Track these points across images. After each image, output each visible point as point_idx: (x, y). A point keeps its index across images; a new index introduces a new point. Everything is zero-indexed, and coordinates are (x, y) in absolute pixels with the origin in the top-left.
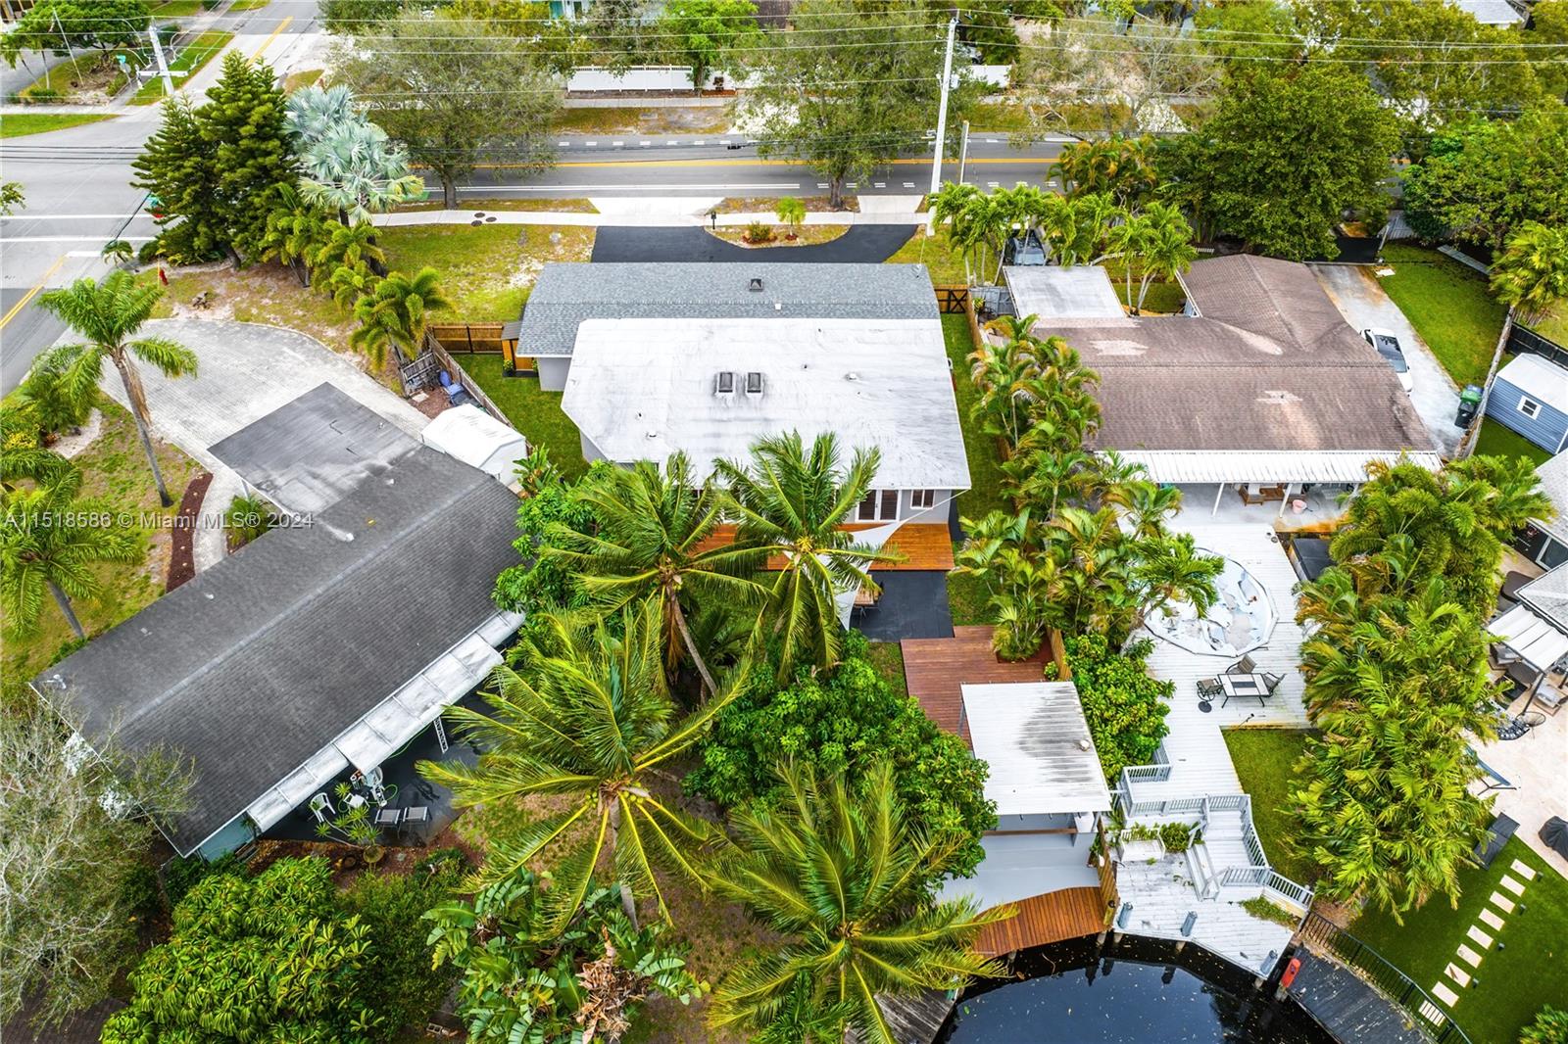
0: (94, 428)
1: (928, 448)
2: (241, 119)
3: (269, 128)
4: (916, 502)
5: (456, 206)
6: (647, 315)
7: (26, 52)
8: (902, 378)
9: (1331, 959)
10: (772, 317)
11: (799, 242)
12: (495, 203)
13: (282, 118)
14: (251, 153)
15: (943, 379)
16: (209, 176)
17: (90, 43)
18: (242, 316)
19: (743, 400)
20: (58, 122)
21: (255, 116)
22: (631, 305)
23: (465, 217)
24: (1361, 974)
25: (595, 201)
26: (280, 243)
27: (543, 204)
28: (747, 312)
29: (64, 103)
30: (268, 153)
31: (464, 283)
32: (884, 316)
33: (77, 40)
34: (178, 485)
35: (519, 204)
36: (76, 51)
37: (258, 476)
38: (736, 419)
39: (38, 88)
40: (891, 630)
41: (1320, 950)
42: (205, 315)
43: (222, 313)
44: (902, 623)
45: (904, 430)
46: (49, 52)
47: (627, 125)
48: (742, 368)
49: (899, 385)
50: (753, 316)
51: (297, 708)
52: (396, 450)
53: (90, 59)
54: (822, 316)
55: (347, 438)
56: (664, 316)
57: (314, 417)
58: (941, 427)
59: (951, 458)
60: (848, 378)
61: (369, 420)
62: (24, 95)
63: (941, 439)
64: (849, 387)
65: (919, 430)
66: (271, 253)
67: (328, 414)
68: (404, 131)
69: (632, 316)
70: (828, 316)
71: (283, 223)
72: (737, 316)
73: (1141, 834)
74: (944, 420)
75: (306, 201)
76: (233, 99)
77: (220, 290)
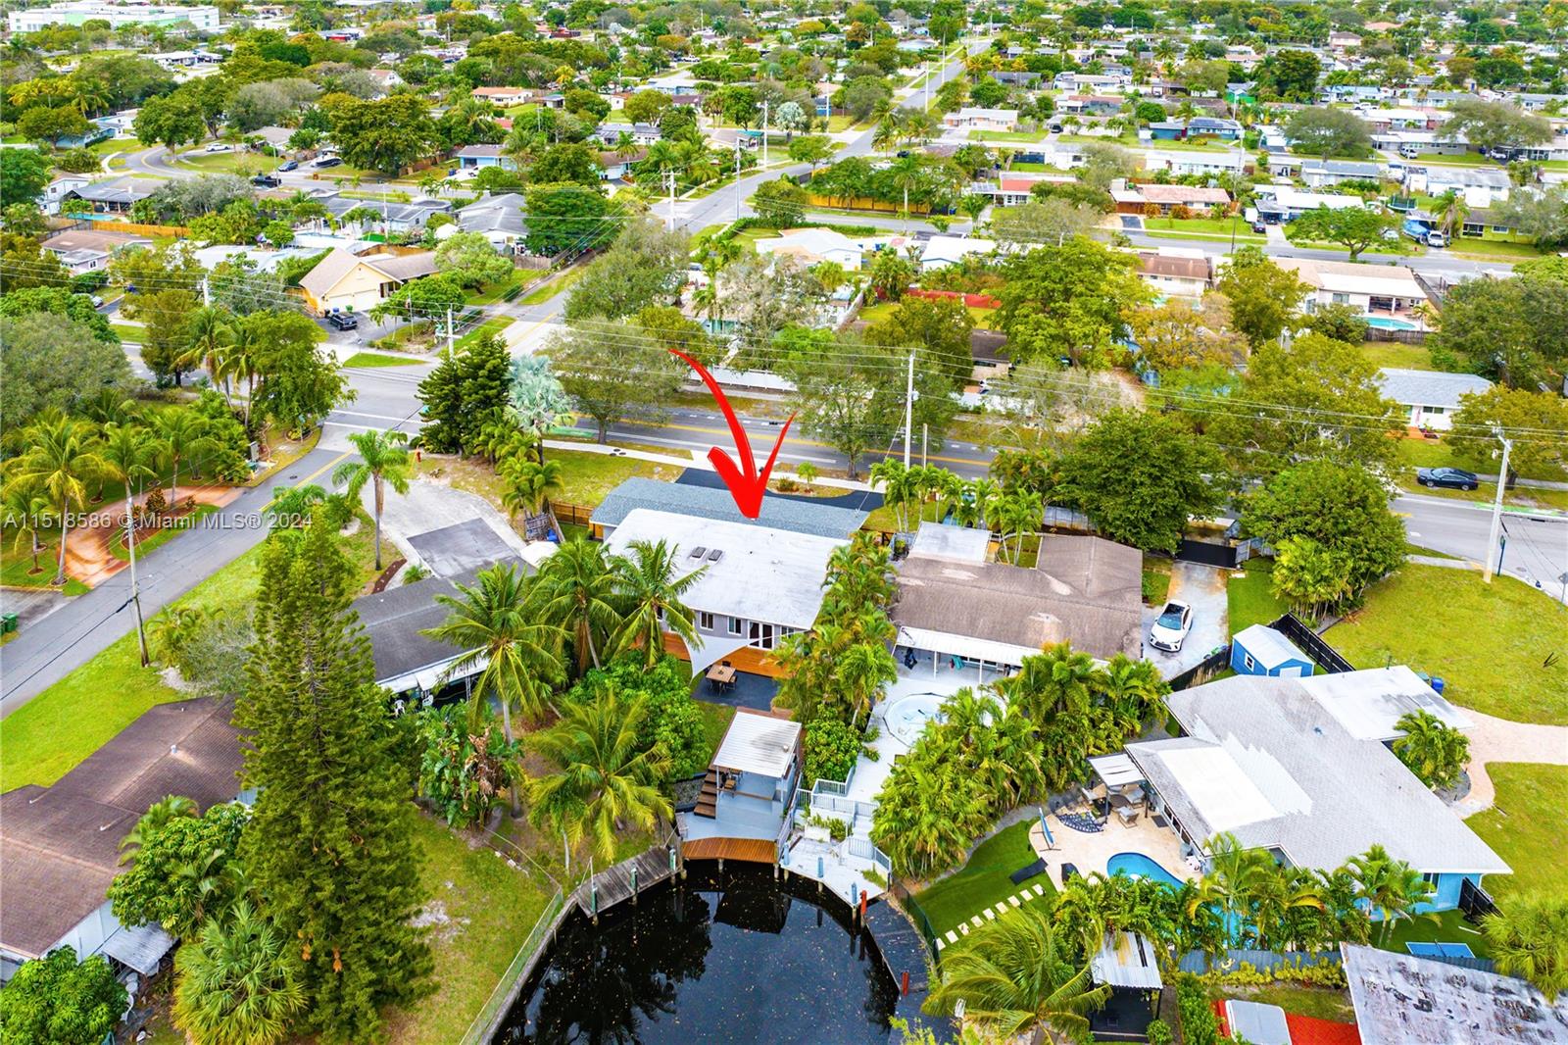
0: (354, 528)
1: (797, 605)
2: (481, 366)
3: (497, 373)
5: (605, 443)
7: (387, 317)
8: (807, 568)
9: (898, 909)
10: (747, 523)
11: (811, 494)
12: (630, 446)
13: (505, 370)
14: (483, 387)
16: (458, 397)
17: (425, 315)
18: (455, 485)
19: (704, 563)
20: (392, 361)
21: (489, 366)
23: (608, 450)
24: (911, 919)
25: (694, 453)
26: (486, 443)
27: (662, 450)
28: (734, 518)
29: (399, 350)
30: (491, 388)
31: (589, 487)
32: (817, 534)
33: (419, 314)
34: (387, 561)
35: (644, 448)
36: (416, 319)
37: (426, 555)
39: (387, 340)
41: (894, 904)
42: (434, 481)
43: (444, 482)
44: (745, 699)
45: (789, 594)
46: (400, 318)
48: (710, 547)
49: (803, 571)
51: (403, 653)
52: (502, 555)
53: (422, 325)
54: (778, 528)
55: (480, 545)
57: (466, 533)
58: (813, 596)
60: (773, 562)
61: (496, 539)
62: (378, 342)
63: (809, 602)
64: (773, 567)
65: (799, 595)
66: (480, 448)
67: (475, 533)
68: (577, 390)
70: (781, 528)
71: (489, 430)
72: (726, 520)
73: (818, 822)
75: (505, 418)
76: (480, 354)
77: (448, 470)
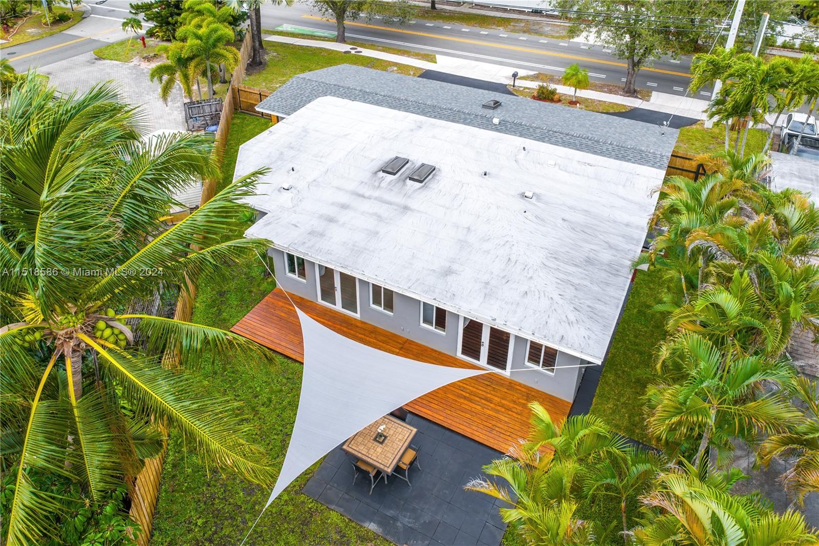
1: (570, 292)
4: (534, 358)
5: (344, 42)
6: (378, 103)
8: (586, 212)
10: (486, 128)
11: (578, 107)
15: (637, 227)
19: (401, 183)
22: (368, 94)
23: (344, 48)
25: (439, 57)
28: (465, 119)
32: (602, 154)
38: (376, 199)
40: (405, 520)
44: (426, 518)
45: (552, 264)
47: (499, 26)
48: (418, 157)
49: (578, 218)
50: (468, 124)
54: (535, 139)
56: (390, 107)
58: (604, 275)
59: (593, 315)
60: (524, 196)
63: (595, 288)
65: (574, 269)
69: (365, 101)
70: (541, 139)
72: (453, 121)
74: (613, 269)
